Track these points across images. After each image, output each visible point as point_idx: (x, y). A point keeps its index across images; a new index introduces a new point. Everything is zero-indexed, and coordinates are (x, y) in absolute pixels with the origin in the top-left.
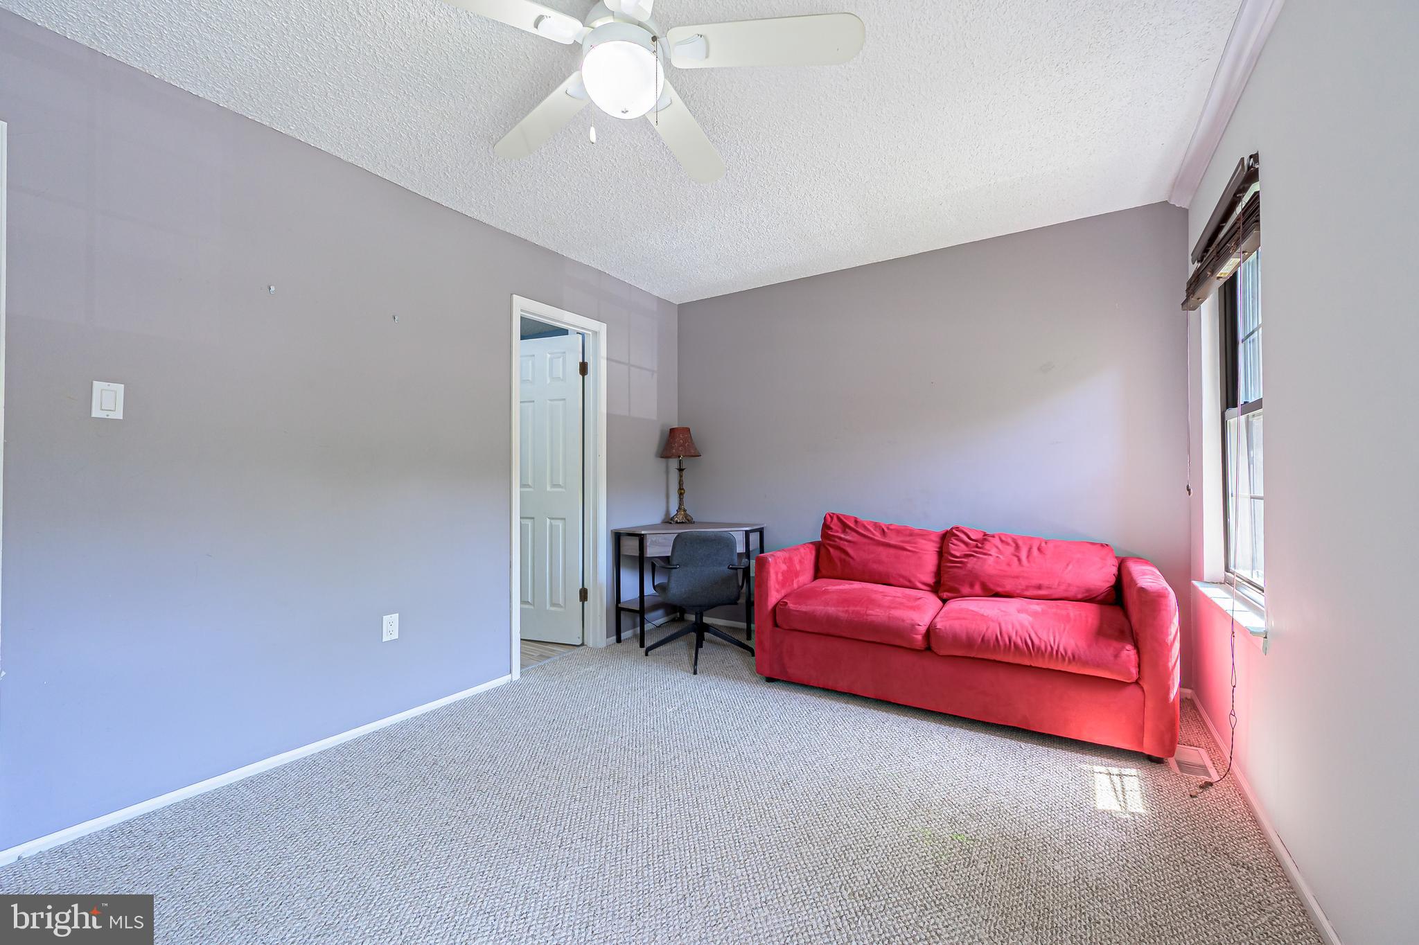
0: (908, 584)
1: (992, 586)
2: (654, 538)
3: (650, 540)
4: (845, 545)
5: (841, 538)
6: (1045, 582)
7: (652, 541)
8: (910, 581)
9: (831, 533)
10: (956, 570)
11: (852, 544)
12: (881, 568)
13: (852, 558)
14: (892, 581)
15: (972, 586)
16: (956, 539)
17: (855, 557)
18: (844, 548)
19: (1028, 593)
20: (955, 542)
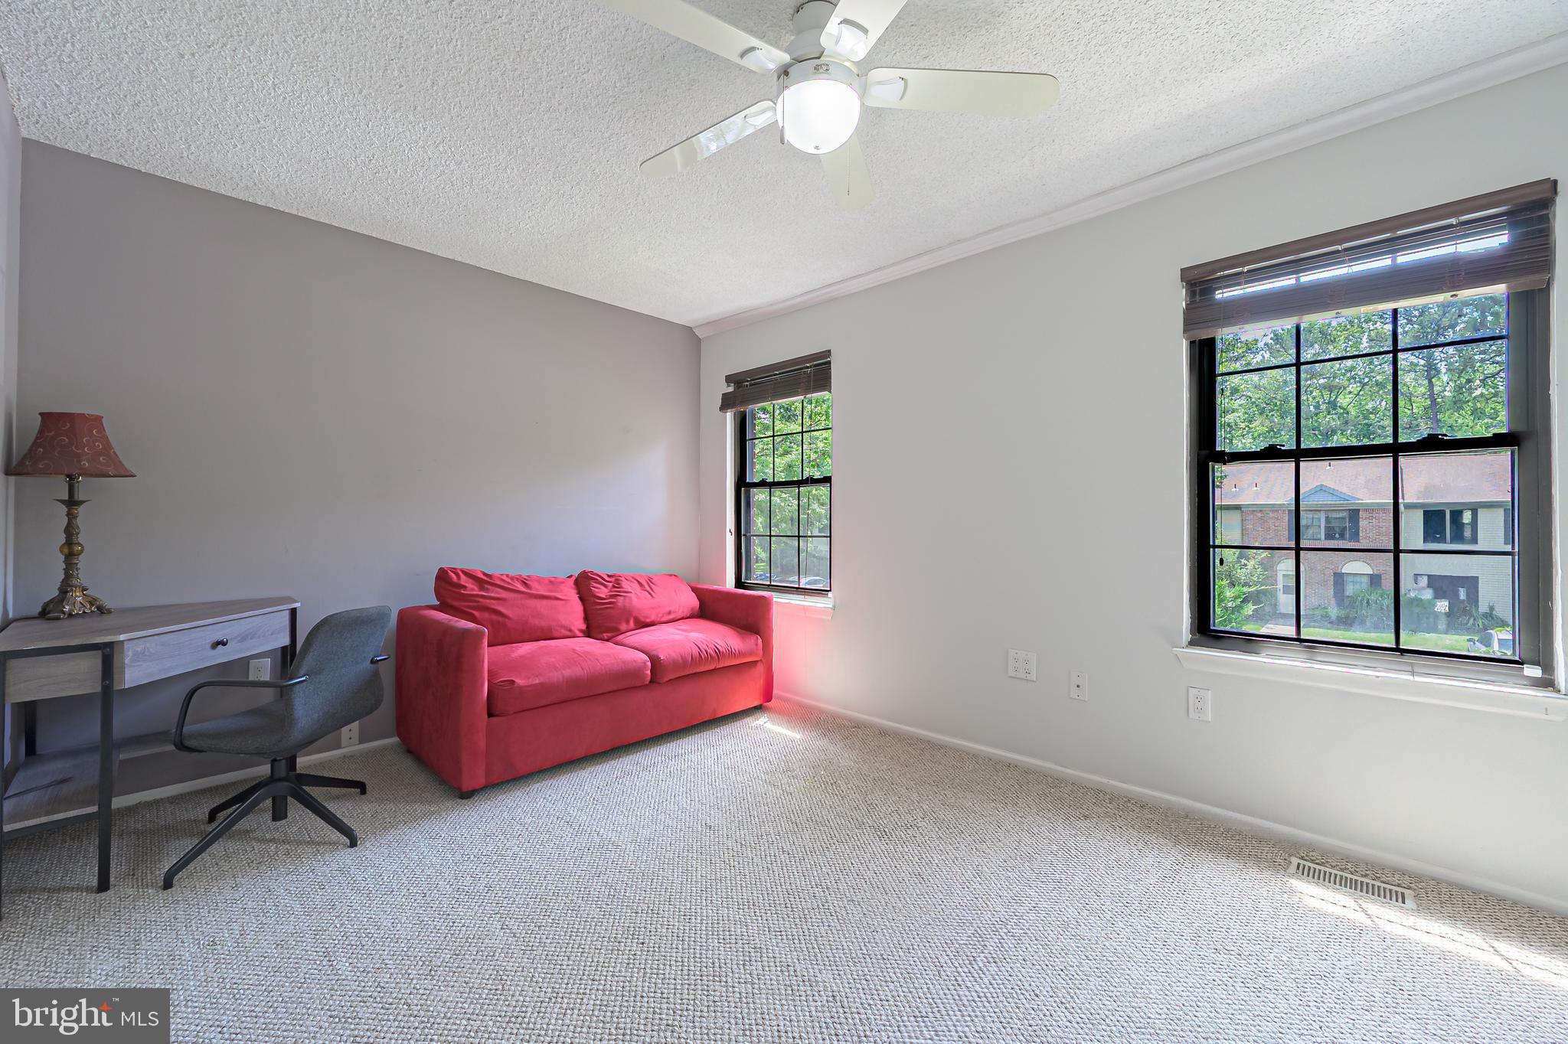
0: (568, 633)
1: (642, 619)
2: (139, 647)
3: (130, 653)
4: (494, 604)
5: (483, 597)
6: (672, 609)
7: (135, 653)
8: (570, 630)
9: (465, 592)
10: (608, 611)
11: (500, 602)
12: (543, 623)
13: (509, 618)
14: (556, 635)
15: (628, 622)
16: (595, 583)
17: (511, 616)
18: (493, 607)
19: (664, 619)
20: (595, 585)
